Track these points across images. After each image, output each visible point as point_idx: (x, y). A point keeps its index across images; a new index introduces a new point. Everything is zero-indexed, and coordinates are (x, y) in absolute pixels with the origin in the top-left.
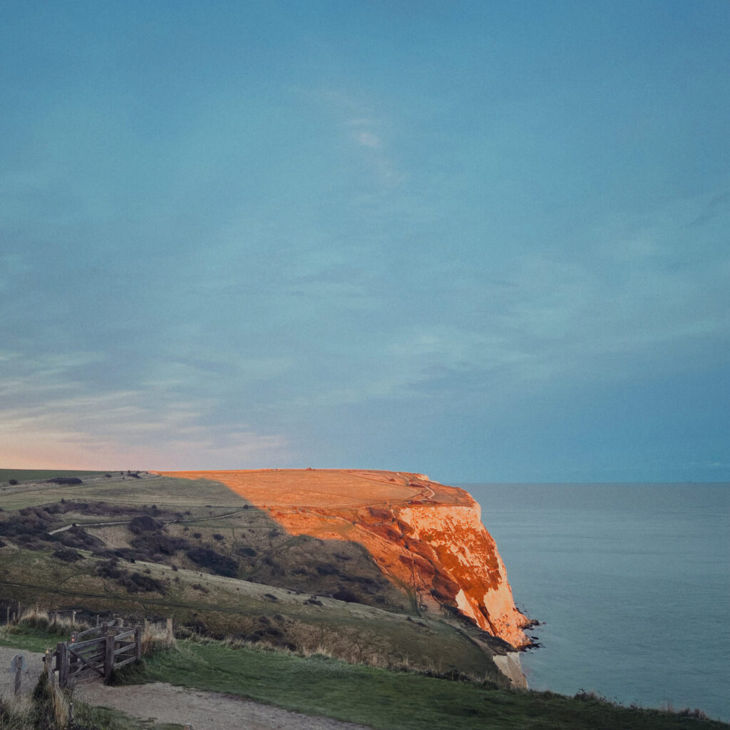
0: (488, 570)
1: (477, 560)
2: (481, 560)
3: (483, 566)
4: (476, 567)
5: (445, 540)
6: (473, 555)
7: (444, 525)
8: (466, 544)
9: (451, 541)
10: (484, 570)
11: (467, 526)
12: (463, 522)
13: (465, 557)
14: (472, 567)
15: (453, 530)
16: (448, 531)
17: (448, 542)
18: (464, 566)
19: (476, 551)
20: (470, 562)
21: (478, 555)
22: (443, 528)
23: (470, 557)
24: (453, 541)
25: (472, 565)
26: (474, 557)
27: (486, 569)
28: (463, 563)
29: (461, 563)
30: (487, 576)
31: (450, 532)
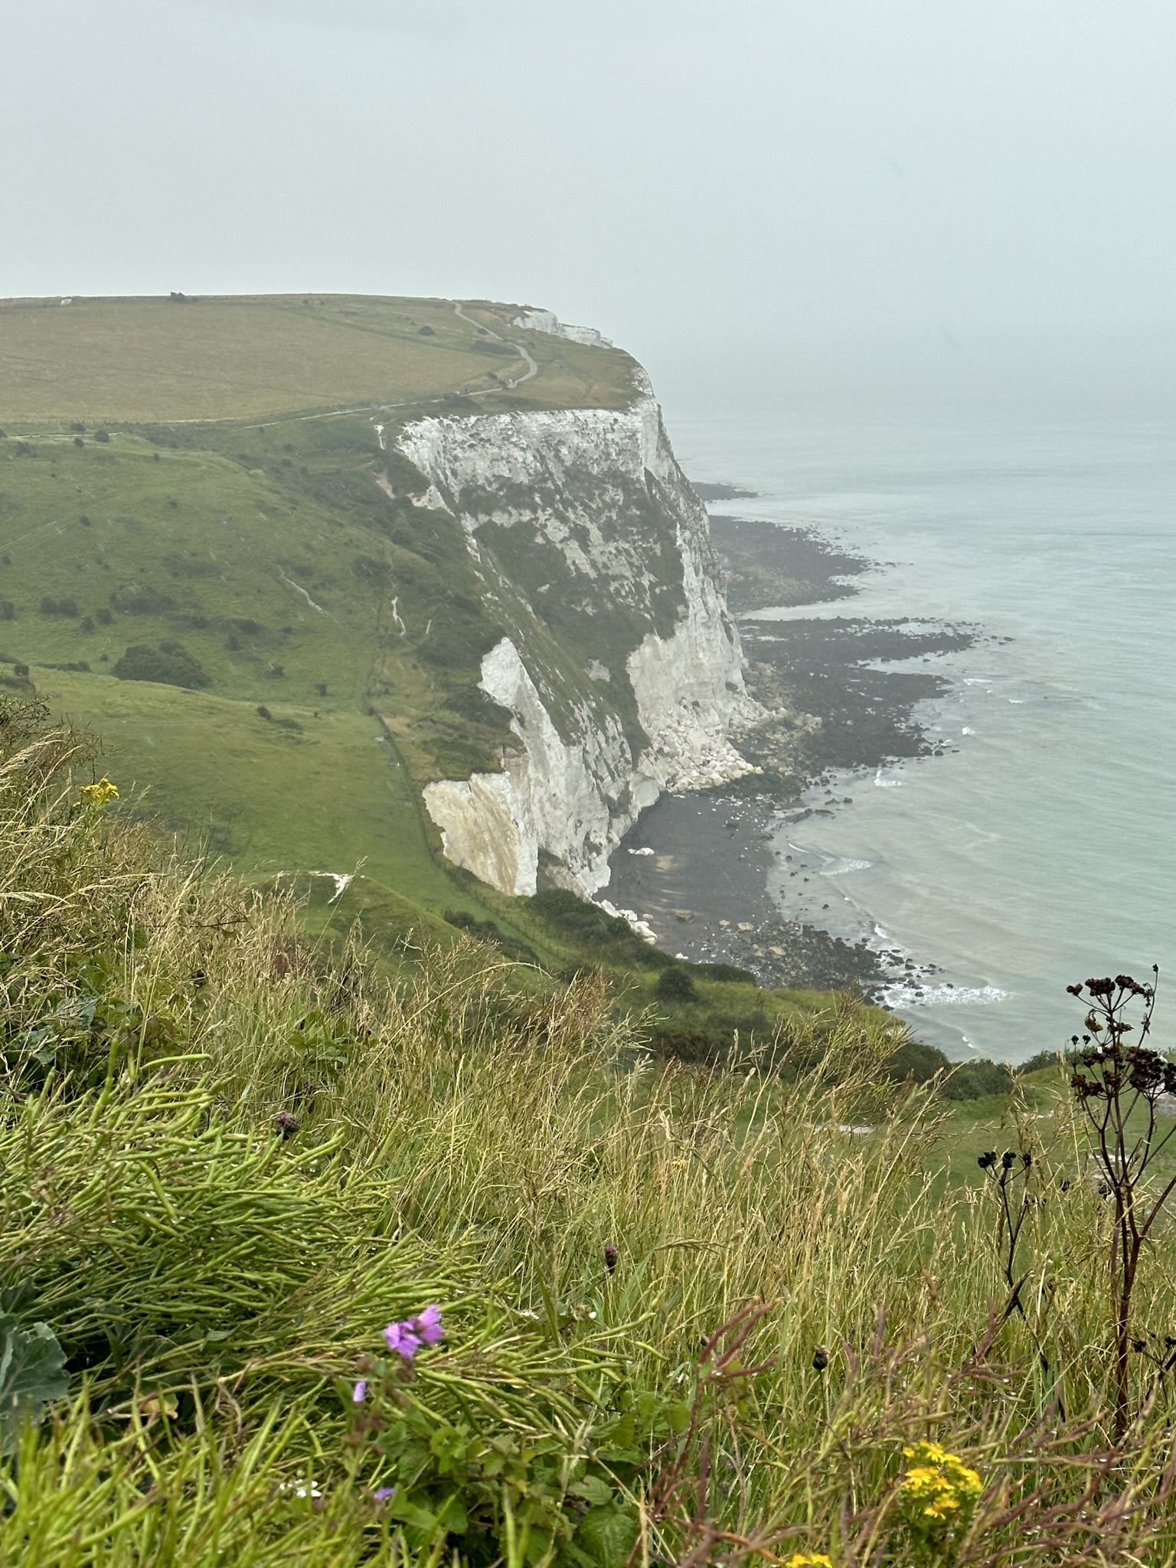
0: (652, 586)
1: (623, 559)
2: (635, 560)
3: (639, 573)
4: (615, 578)
5: (534, 511)
6: (611, 547)
7: (534, 464)
8: (594, 515)
9: (550, 511)
10: (638, 585)
11: (605, 465)
12: (593, 453)
13: (585, 546)
14: (605, 580)
15: (559, 476)
16: (545, 480)
17: (540, 512)
18: (582, 577)
19: (625, 535)
20: (600, 566)
21: (627, 546)
22: (530, 475)
23: (602, 553)
24: (556, 510)
25: (604, 572)
26: (614, 552)
27: (646, 584)
28: (577, 569)
29: (572, 568)
30: (647, 602)
31: (550, 484)
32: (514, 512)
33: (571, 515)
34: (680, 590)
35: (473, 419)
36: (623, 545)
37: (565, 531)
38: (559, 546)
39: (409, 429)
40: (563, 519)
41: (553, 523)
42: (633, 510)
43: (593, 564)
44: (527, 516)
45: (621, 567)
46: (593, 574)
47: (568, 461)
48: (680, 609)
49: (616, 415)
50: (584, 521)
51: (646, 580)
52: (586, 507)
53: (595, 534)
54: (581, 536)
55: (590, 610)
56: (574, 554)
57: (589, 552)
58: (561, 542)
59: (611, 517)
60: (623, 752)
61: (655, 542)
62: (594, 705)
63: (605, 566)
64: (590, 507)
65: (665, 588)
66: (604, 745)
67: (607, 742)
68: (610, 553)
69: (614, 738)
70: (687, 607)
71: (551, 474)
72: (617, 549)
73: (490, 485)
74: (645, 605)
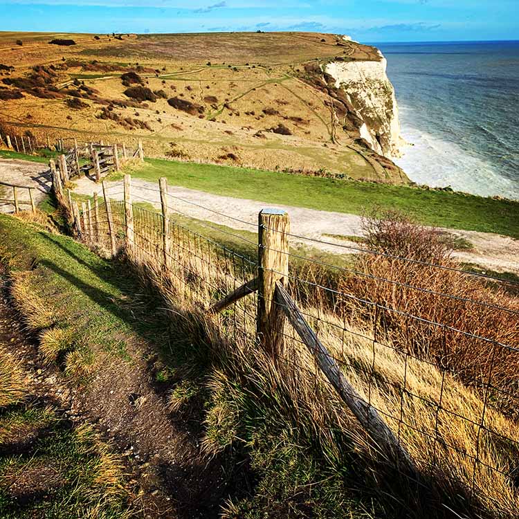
0: (386, 110)
1: (379, 102)
2: (382, 103)
3: (383, 106)
4: (377, 108)
7: (358, 76)
8: (373, 90)
9: (362, 89)
10: (382, 110)
11: (375, 77)
12: (372, 74)
14: (375, 108)
15: (364, 80)
17: (359, 89)
18: (369, 107)
19: (379, 96)
22: (357, 79)
26: (377, 100)
27: (384, 110)
28: (368, 105)
30: (384, 114)
31: (362, 82)
32: (353, 89)
33: (366, 90)
34: (392, 111)
35: (344, 63)
36: (379, 99)
38: (364, 99)
39: (328, 65)
40: (365, 91)
41: (363, 92)
42: (381, 89)
43: (372, 104)
44: (356, 90)
45: (378, 105)
46: (372, 107)
47: (366, 76)
48: (392, 116)
49: (378, 63)
50: (370, 92)
51: (385, 108)
52: (370, 88)
53: (373, 96)
54: (369, 96)
55: (371, 116)
57: (371, 100)
58: (364, 97)
59: (376, 91)
61: (386, 98)
63: (375, 104)
65: (389, 111)
70: (394, 116)
71: (362, 79)
73: (347, 82)
74: (384, 116)
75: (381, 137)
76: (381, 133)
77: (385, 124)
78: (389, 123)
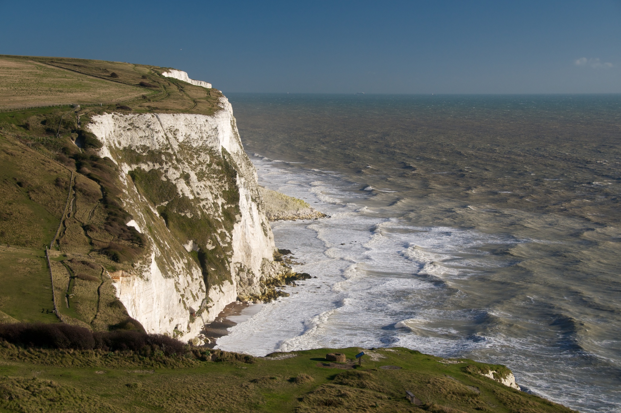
0: (223, 205)
1: (208, 190)
2: (215, 191)
3: (216, 197)
4: (202, 200)
5: (161, 164)
6: (202, 184)
7: (162, 140)
8: (194, 167)
9: (170, 164)
10: (215, 204)
11: (200, 143)
12: (194, 136)
13: (188, 183)
14: (198, 200)
15: (176, 147)
16: (168, 149)
17: (164, 164)
18: (185, 198)
19: (209, 178)
20: (196, 193)
21: (210, 184)
22: (160, 145)
23: (197, 187)
24: (173, 164)
25: (197, 196)
26: (203, 186)
27: (220, 204)
28: (183, 194)
29: (180, 193)
30: (220, 213)
31: (170, 151)
32: (151, 164)
33: (180, 166)
34: (237, 207)
35: (131, 115)
36: (208, 183)
37: (178, 175)
38: (174, 182)
39: (95, 118)
40: (176, 168)
41: (171, 171)
42: (214, 166)
43: (192, 192)
44: (157, 166)
45: (206, 194)
46: (191, 197)
47: (181, 139)
48: (237, 217)
49: (209, 118)
50: (188, 170)
51: (220, 201)
52: (190, 163)
53: (194, 177)
54: (186, 177)
55: (189, 215)
56: (182, 187)
57: (190, 186)
58: (175, 180)
59: (202, 169)
60: (201, 286)
61: (225, 182)
62: (186, 261)
63: (198, 194)
64: (191, 163)
65: (229, 206)
66: (190, 282)
67: (192, 280)
68: (201, 187)
69: (196, 279)
70: (241, 216)
71: (171, 146)
72: (205, 186)
73: (138, 149)
74: (219, 215)
75: (209, 255)
76: (210, 247)
77: (219, 231)
78: (230, 229)
